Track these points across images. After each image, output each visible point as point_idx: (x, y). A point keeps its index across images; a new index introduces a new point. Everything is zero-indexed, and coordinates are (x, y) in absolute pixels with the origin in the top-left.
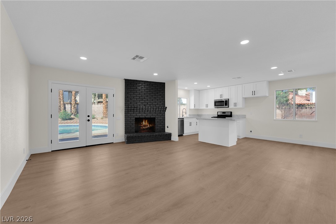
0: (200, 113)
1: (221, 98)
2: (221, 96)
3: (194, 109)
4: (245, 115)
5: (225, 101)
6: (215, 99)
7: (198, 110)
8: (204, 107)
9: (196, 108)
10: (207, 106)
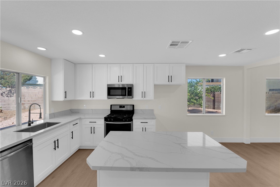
0: (75, 107)
1: (120, 83)
2: (120, 78)
3: (63, 101)
4: (153, 110)
5: (129, 88)
6: (109, 83)
7: (71, 101)
8: (86, 97)
9: (67, 99)
10: (92, 94)
